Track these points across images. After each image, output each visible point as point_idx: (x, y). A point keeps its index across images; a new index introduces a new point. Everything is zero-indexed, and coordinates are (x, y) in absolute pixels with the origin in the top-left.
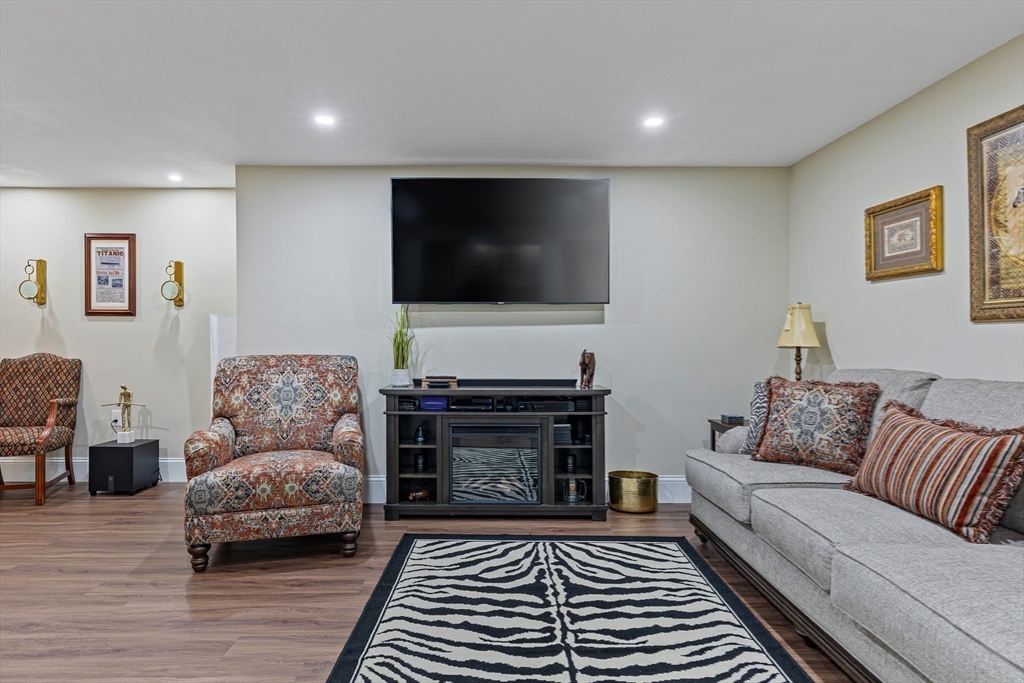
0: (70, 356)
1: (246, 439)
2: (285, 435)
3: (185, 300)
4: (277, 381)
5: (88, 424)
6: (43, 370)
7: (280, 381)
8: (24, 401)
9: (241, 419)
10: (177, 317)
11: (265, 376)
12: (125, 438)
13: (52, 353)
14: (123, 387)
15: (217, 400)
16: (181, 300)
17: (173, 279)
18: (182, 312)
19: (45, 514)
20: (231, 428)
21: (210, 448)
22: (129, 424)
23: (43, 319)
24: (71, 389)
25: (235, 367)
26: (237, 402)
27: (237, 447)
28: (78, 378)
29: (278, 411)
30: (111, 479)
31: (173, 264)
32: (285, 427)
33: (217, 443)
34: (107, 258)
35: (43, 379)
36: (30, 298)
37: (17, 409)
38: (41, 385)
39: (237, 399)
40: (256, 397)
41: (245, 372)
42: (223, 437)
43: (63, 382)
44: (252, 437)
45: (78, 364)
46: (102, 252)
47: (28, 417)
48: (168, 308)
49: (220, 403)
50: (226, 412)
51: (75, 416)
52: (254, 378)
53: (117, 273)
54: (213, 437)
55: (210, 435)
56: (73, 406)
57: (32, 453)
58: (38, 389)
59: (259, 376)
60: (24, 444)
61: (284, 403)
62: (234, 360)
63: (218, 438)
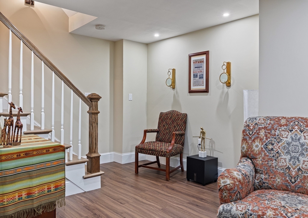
0: (183, 112)
1: (263, 176)
2: (293, 180)
3: (232, 83)
4: (287, 137)
5: (189, 144)
6: (173, 118)
7: (289, 137)
8: (166, 131)
9: (259, 161)
10: (227, 93)
11: (277, 132)
12: (202, 154)
13: (177, 110)
14: (201, 129)
15: (244, 145)
16: (230, 83)
17: (225, 72)
18: (231, 90)
19: (167, 187)
20: (252, 166)
21: (234, 184)
22: (204, 148)
23: (174, 95)
24: (183, 127)
25: (256, 124)
26: (256, 149)
27: (256, 181)
28: (185, 122)
29: (287, 160)
30: (195, 175)
31: (225, 64)
32: (294, 173)
33: (240, 181)
34: (198, 65)
35: (173, 122)
36: (169, 86)
37: (164, 134)
38: (172, 125)
39: (257, 146)
40: (270, 147)
41: (262, 128)
42: (245, 176)
43: (180, 124)
44: (267, 176)
45: (186, 116)
46: (195, 62)
47: (167, 138)
48: (223, 88)
49: (246, 148)
50: (250, 154)
51: (184, 140)
52: (269, 133)
53: (201, 71)
54: (237, 176)
55: (235, 174)
56: (183, 135)
57: (165, 156)
58: (171, 126)
59: (273, 132)
60: (162, 152)
61: (293, 154)
62: (256, 119)
63: (240, 177)
